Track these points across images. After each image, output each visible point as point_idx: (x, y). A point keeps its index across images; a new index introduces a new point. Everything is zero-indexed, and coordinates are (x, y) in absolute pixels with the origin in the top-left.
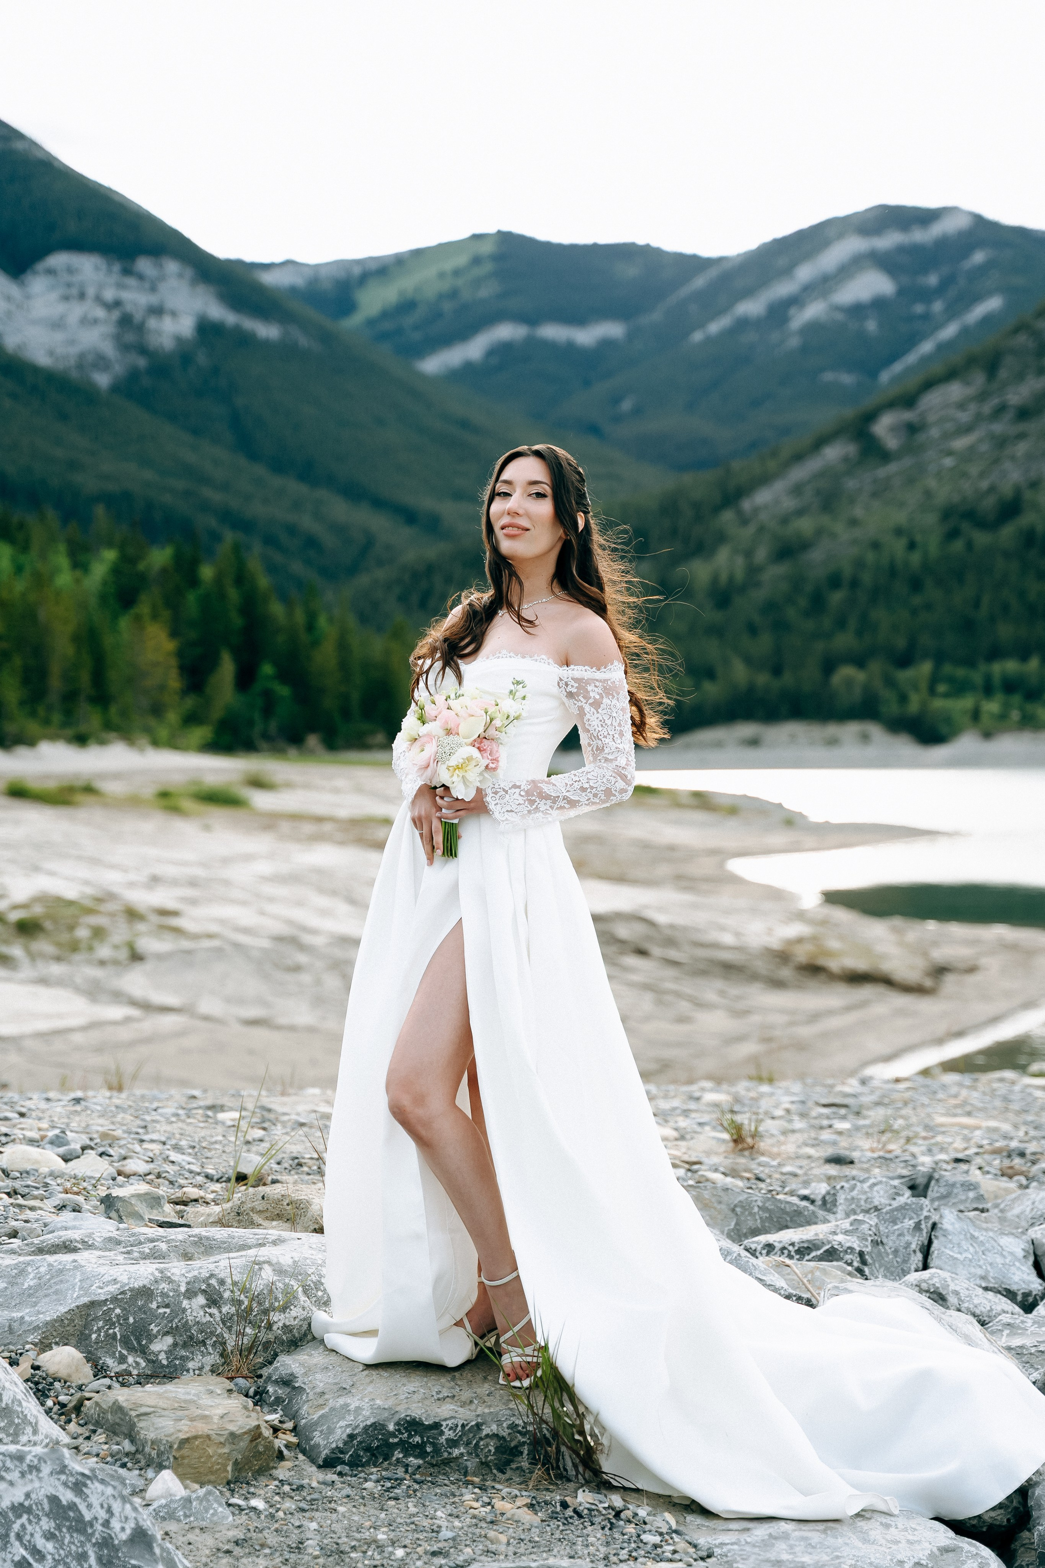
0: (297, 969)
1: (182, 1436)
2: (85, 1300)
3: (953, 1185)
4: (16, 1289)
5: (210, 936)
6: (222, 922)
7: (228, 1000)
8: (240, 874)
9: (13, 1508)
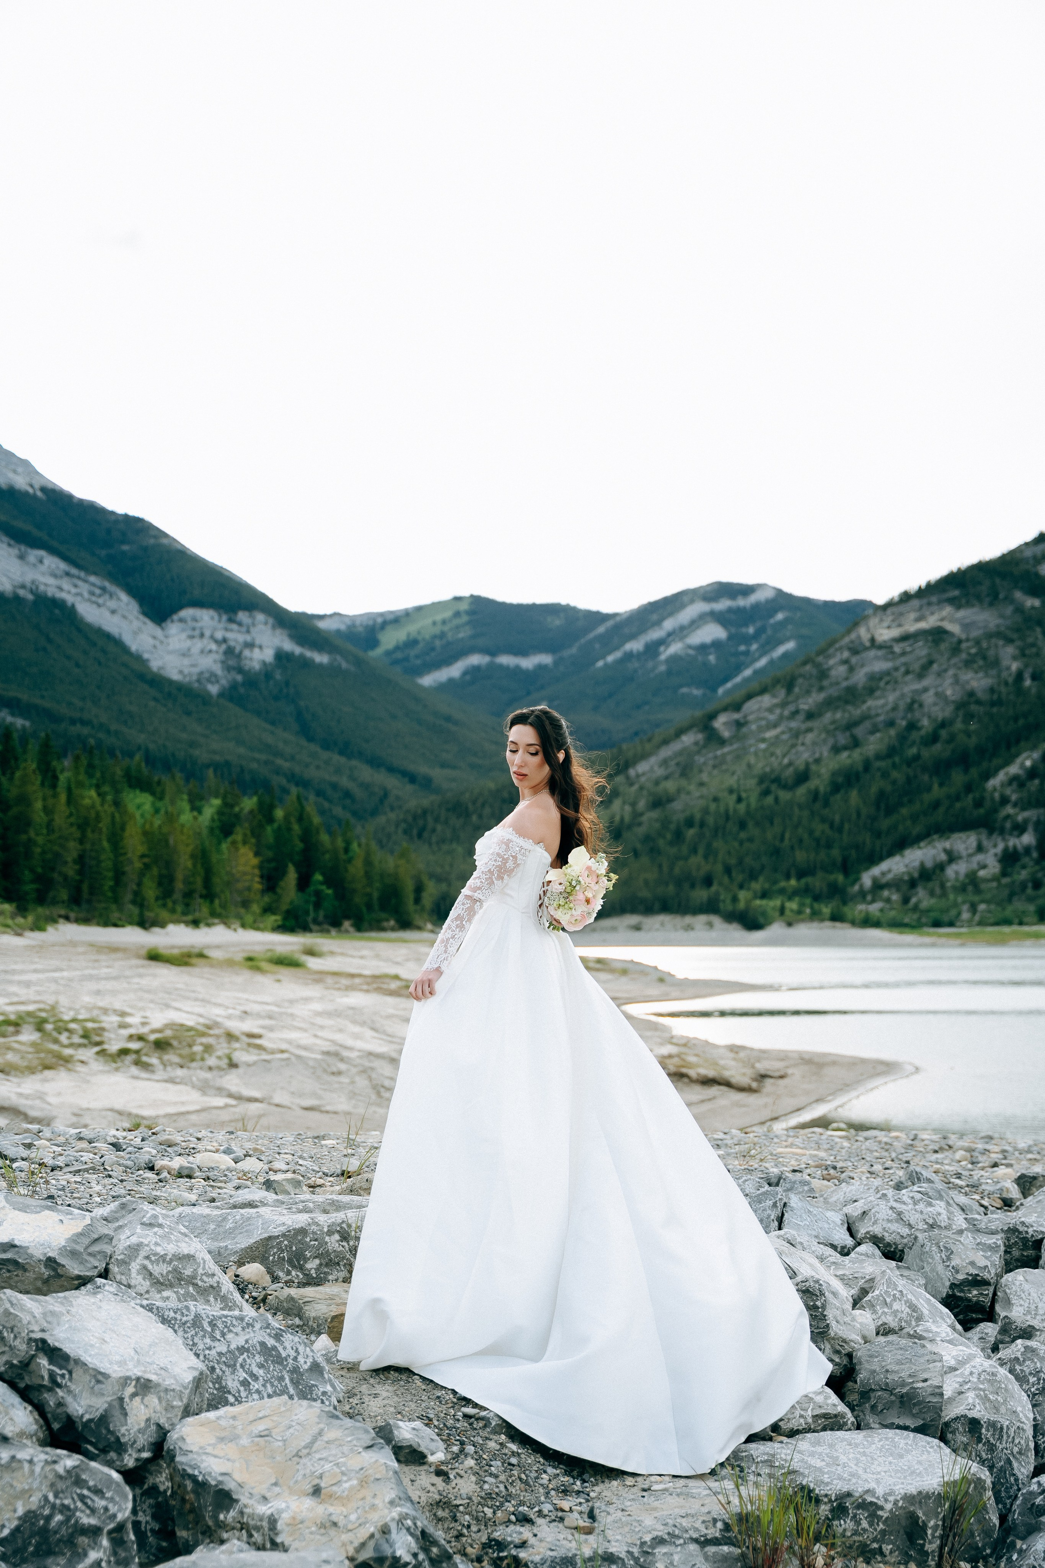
0: (339, 1073)
1: (333, 1314)
2: (266, 1235)
3: (795, 1182)
4: (221, 1229)
5: (282, 1051)
6: (290, 1042)
7: (293, 1093)
8: (302, 1010)
9: (238, 1349)
